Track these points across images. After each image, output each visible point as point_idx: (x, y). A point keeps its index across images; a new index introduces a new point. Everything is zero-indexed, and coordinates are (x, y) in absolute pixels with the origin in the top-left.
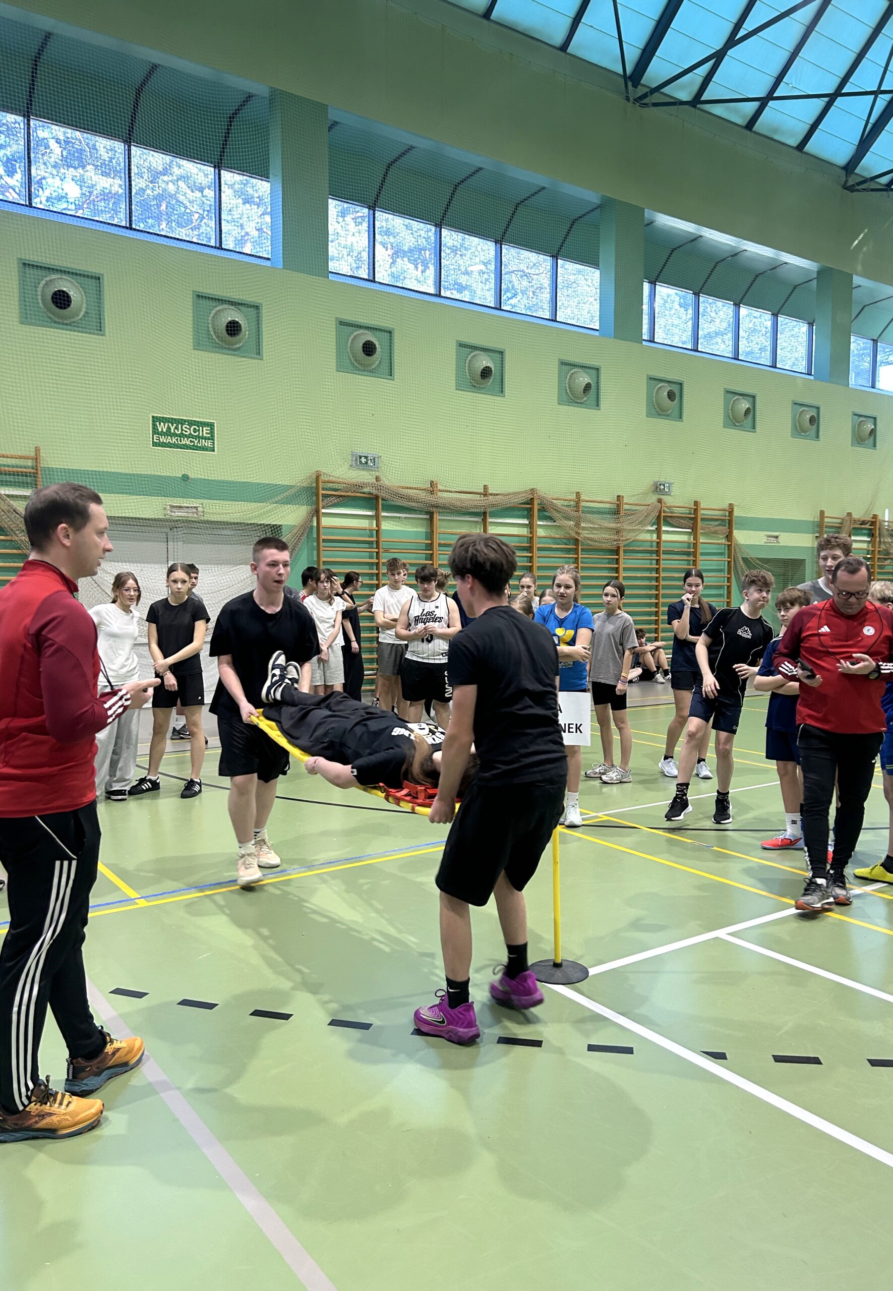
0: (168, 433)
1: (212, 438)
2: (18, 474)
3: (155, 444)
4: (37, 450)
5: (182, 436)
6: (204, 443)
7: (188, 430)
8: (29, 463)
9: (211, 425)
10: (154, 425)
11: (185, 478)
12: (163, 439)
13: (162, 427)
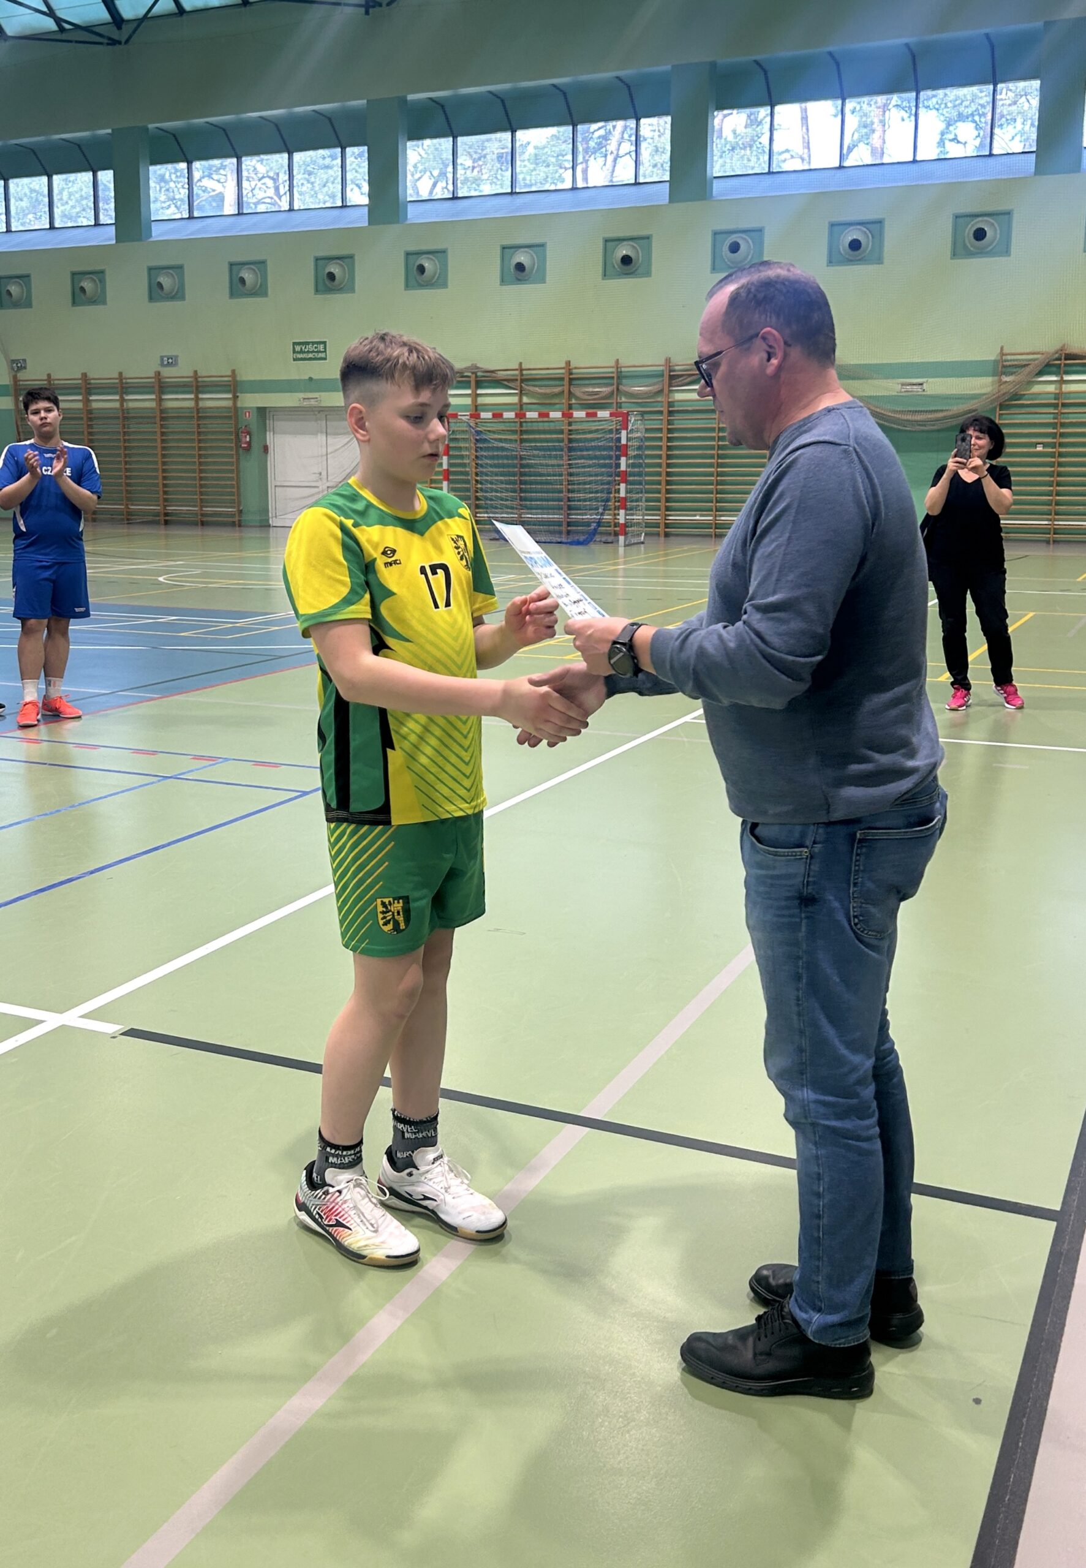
0: (301, 352)
1: (325, 351)
2: (225, 385)
3: (294, 360)
4: (233, 371)
5: (308, 352)
6: (320, 355)
7: (310, 348)
8: (230, 379)
9: (324, 343)
10: (294, 348)
11: (311, 379)
12: (299, 356)
13: (298, 348)
